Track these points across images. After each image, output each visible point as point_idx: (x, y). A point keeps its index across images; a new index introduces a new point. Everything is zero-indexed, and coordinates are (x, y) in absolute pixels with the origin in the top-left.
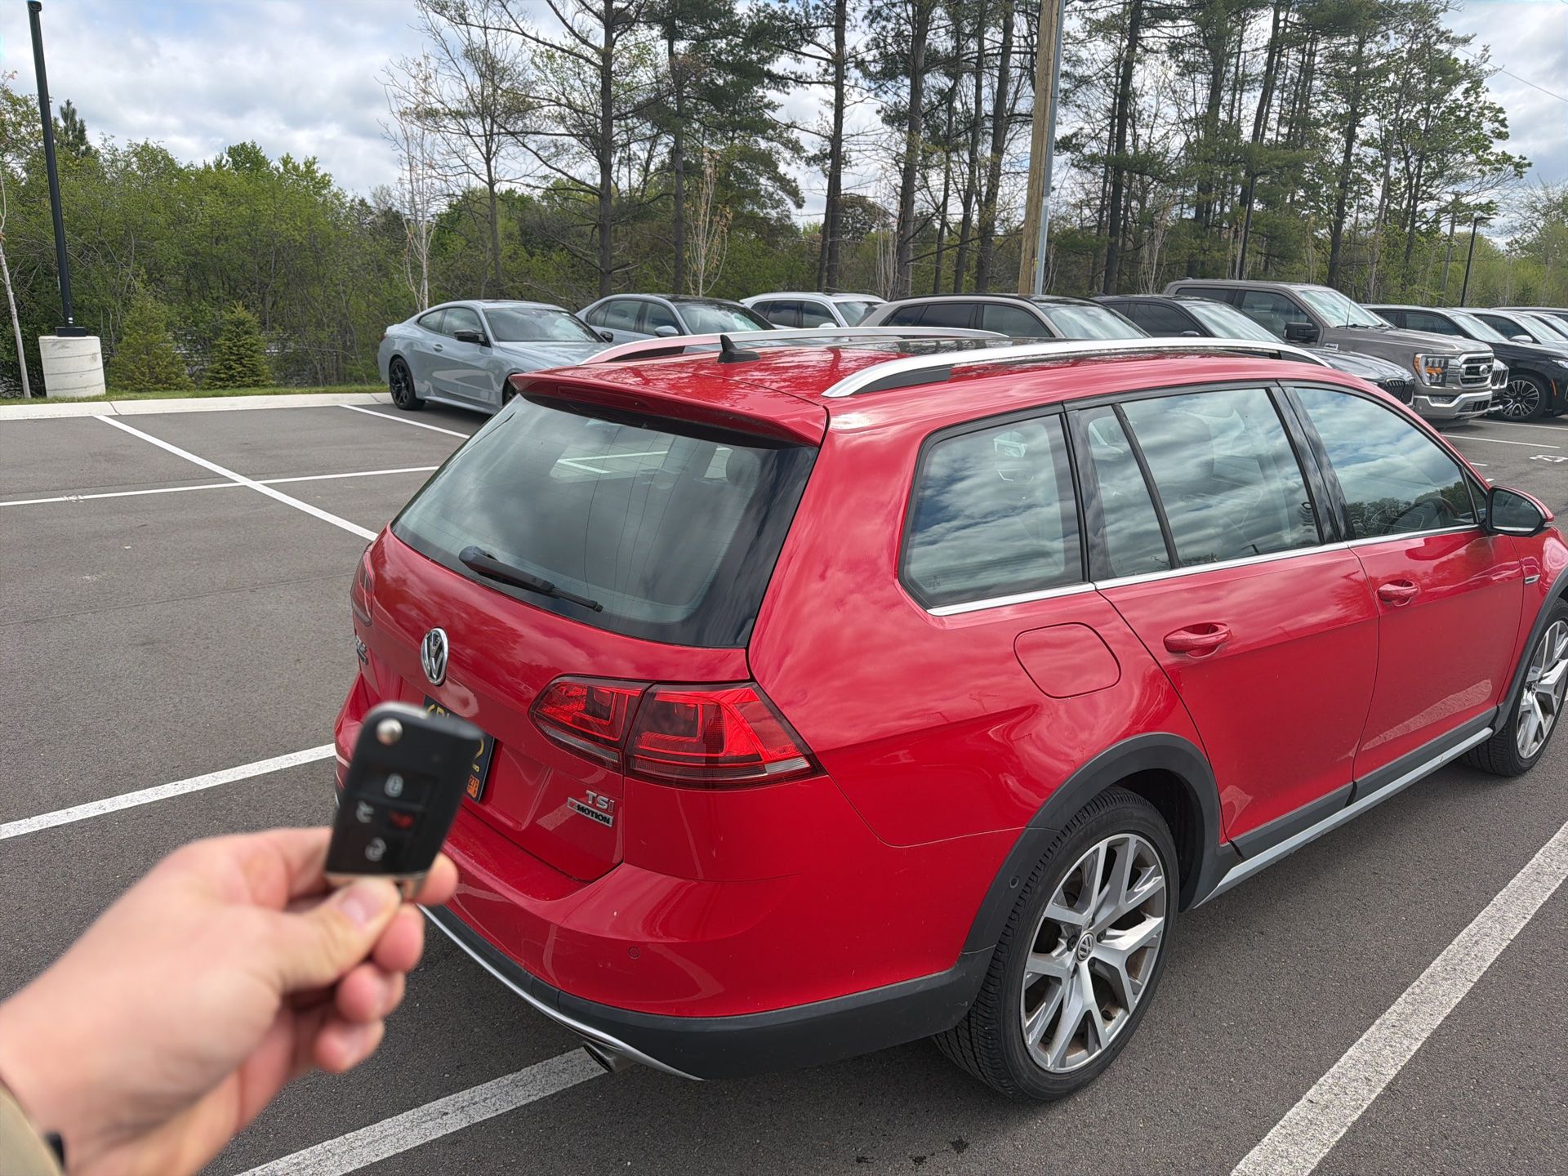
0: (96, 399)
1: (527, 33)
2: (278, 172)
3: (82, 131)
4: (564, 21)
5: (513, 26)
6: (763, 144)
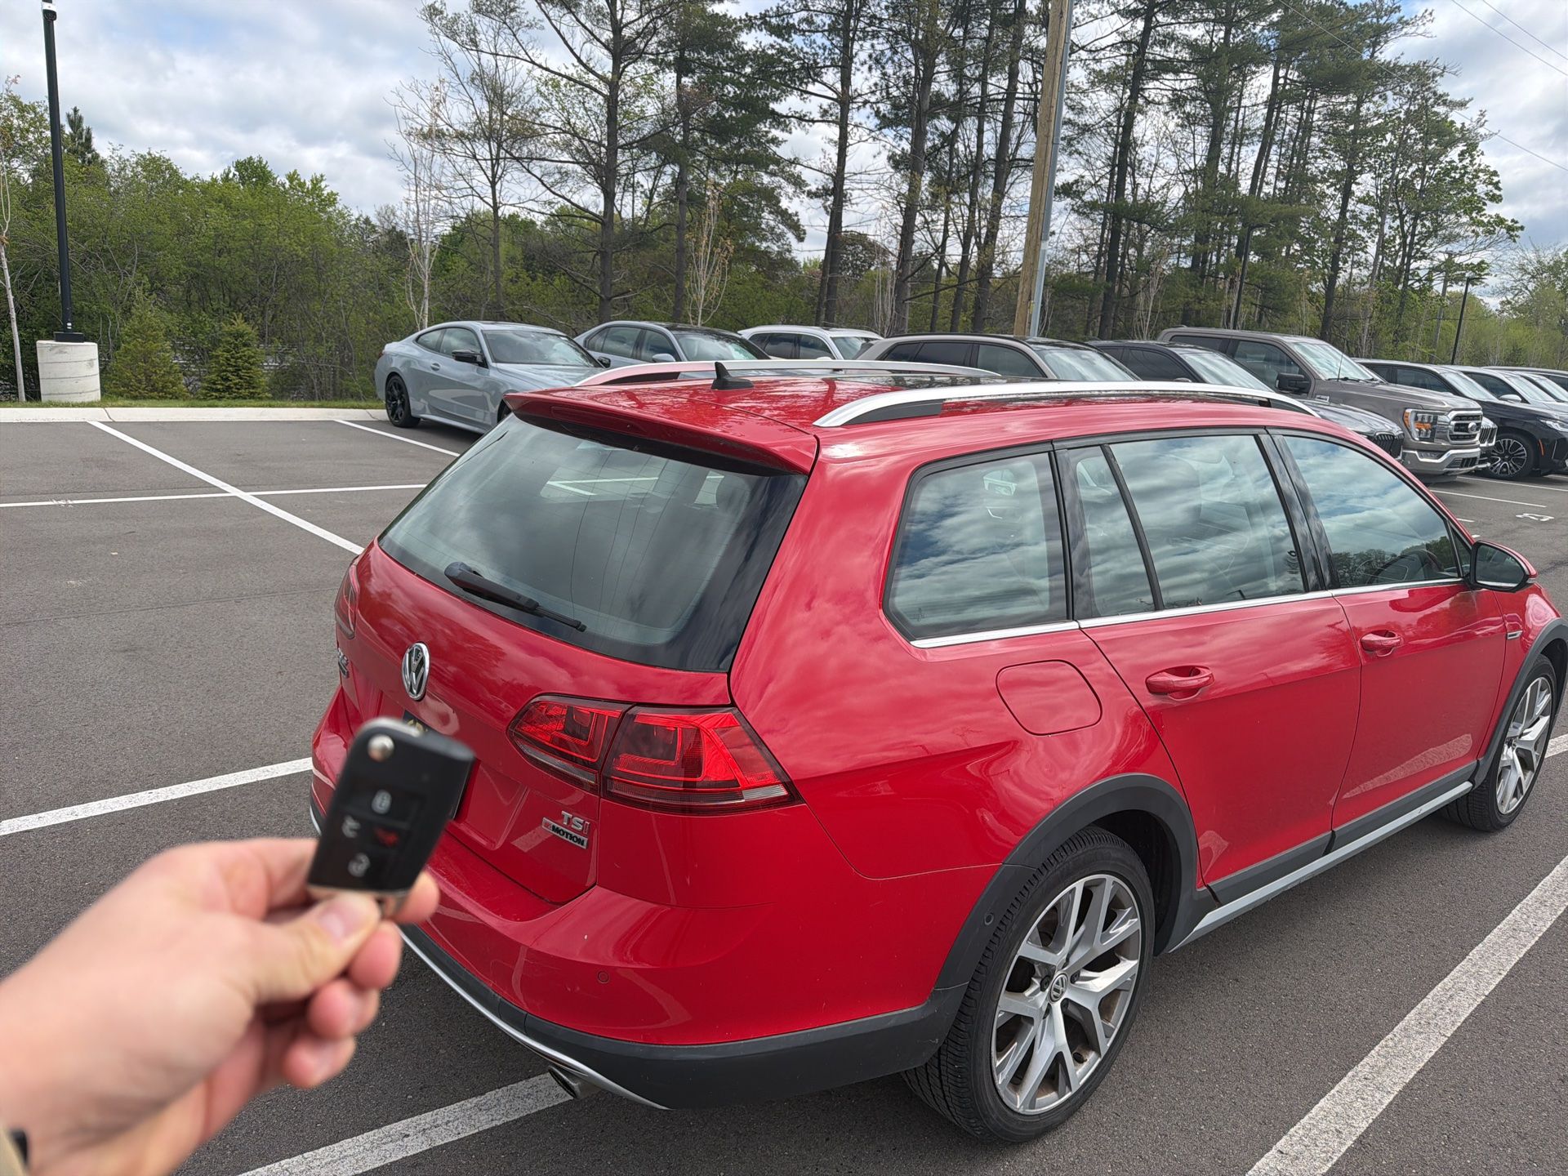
0: (91, 405)
1: (535, 61)
2: (284, 187)
3: (89, 140)
4: (572, 50)
5: (522, 54)
6: (766, 179)
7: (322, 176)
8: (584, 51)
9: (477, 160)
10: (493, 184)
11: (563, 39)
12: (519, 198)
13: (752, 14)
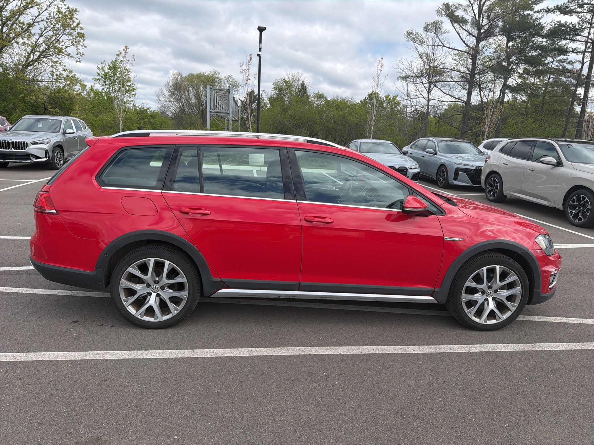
0: (260, 166)
1: (445, 46)
2: (383, 100)
3: (306, 89)
4: (462, 39)
5: (440, 44)
6: (564, 79)
7: (397, 95)
8: (466, 39)
9: (423, 84)
10: (428, 92)
11: (459, 35)
12: (439, 97)
13: (550, 7)
